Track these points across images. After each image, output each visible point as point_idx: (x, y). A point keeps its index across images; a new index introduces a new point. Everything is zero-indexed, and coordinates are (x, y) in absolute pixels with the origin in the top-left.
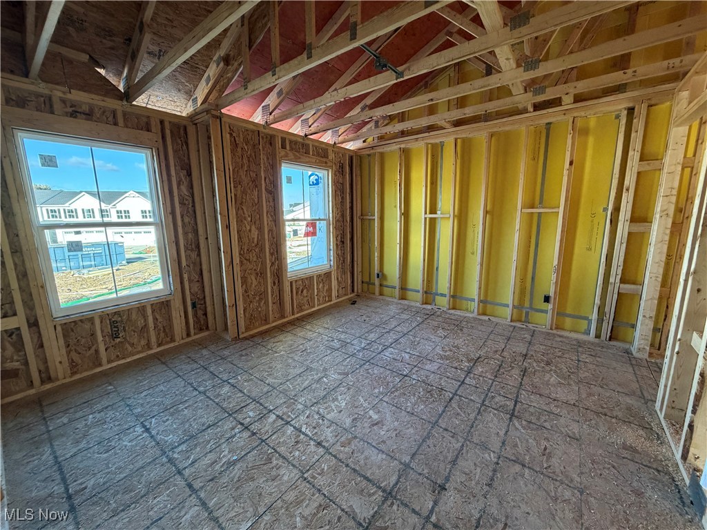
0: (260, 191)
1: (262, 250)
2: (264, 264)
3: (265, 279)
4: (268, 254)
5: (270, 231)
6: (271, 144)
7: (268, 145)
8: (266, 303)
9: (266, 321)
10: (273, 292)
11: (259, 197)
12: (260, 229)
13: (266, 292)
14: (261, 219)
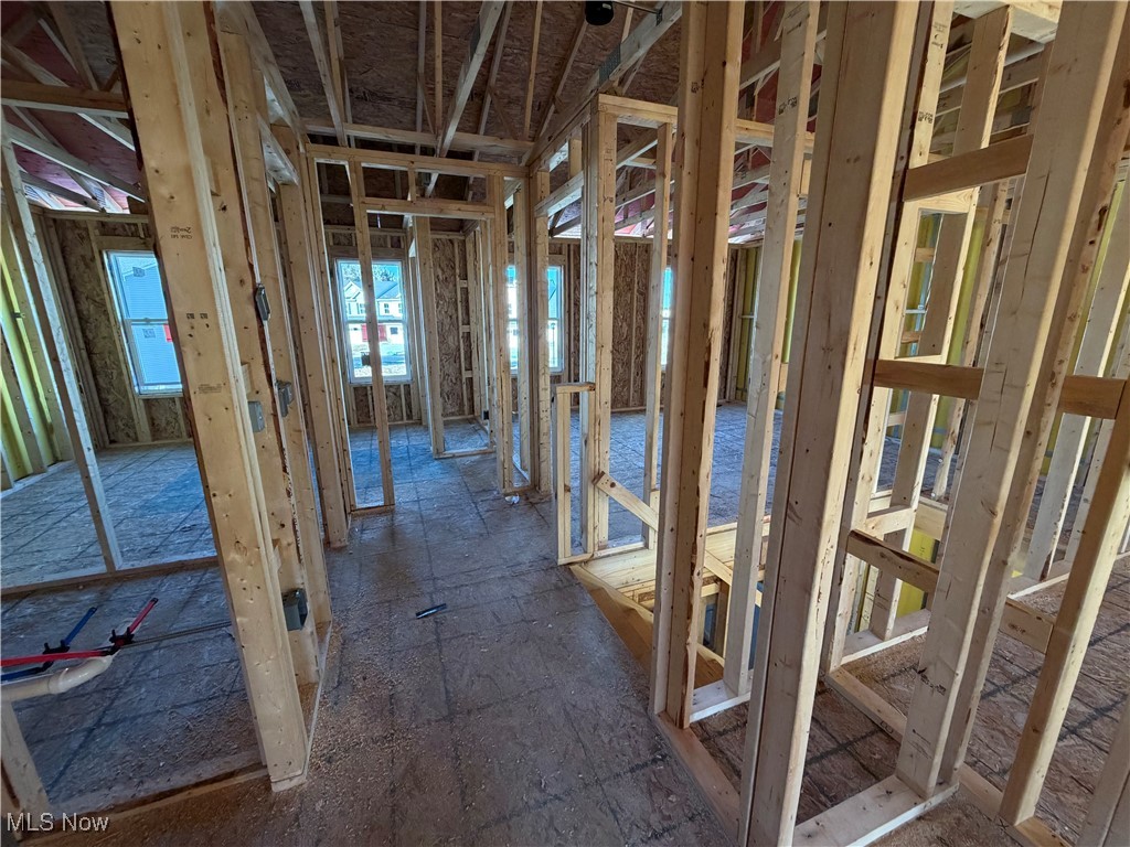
0: (633, 293)
1: (630, 344)
2: (630, 355)
3: (630, 369)
4: (633, 347)
5: (639, 327)
6: (646, 251)
7: (644, 253)
8: (629, 390)
9: (627, 405)
10: (635, 381)
11: (632, 298)
12: (630, 326)
13: (629, 380)
14: (631, 317)
